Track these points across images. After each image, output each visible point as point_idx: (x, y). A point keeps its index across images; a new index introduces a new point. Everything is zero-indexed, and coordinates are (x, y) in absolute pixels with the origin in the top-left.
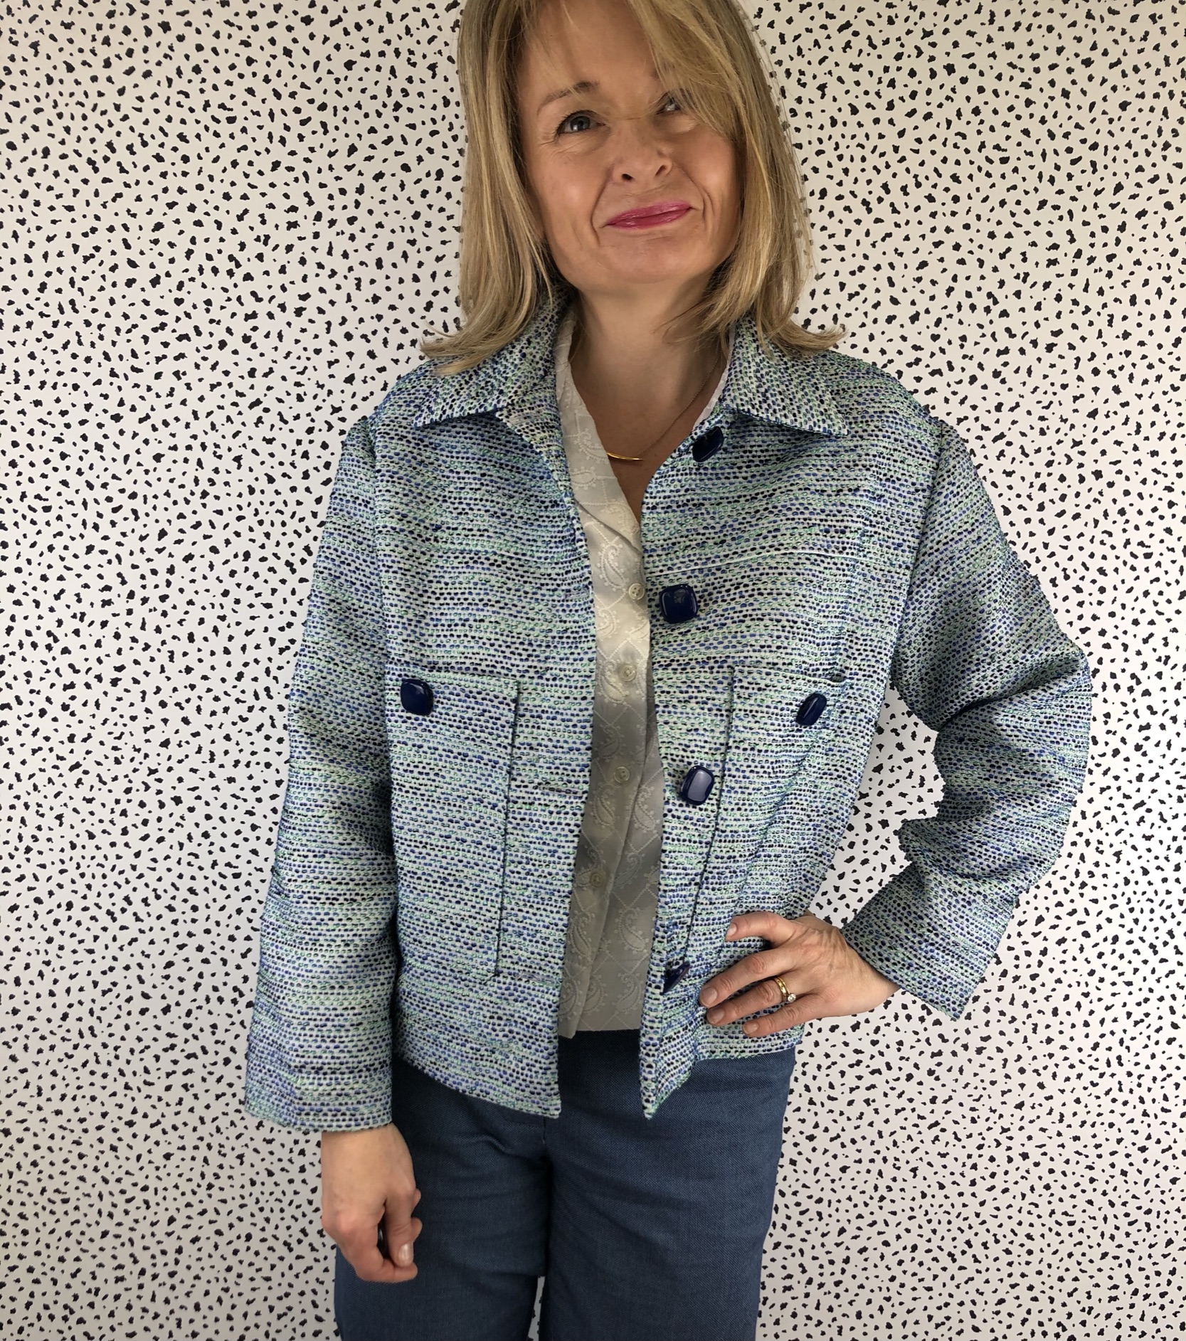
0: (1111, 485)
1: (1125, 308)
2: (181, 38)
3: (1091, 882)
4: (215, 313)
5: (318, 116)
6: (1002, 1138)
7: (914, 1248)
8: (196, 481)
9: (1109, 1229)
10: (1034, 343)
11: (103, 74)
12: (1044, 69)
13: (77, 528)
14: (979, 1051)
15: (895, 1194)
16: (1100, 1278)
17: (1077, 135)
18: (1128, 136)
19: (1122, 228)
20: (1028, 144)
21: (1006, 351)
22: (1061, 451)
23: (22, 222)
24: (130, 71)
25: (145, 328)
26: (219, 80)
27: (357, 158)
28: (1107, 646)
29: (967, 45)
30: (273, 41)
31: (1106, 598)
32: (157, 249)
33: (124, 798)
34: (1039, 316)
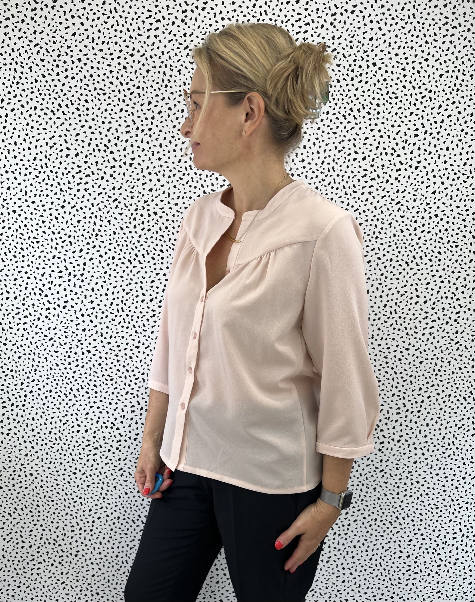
0: (442, 220)
1: (445, 152)
2: (85, 64)
3: (439, 373)
4: (100, 166)
5: (137, 91)
6: (409, 476)
7: (376, 520)
8: (94, 230)
9: (452, 510)
10: (411, 166)
11: (56, 78)
12: (410, 63)
13: (49, 249)
14: (399, 441)
15: (368, 498)
16: (450, 530)
17: (424, 87)
18: (443, 87)
19: (442, 122)
20: (405, 91)
21: (400, 170)
22: (422, 207)
23: (27, 135)
24: (66, 77)
25: (73, 173)
26: (100, 80)
27: (151, 106)
28: (442, 282)
29: (381, 55)
30: (119, 64)
31: (441, 263)
32: (77, 143)
33: (69, 351)
34: (412, 156)
